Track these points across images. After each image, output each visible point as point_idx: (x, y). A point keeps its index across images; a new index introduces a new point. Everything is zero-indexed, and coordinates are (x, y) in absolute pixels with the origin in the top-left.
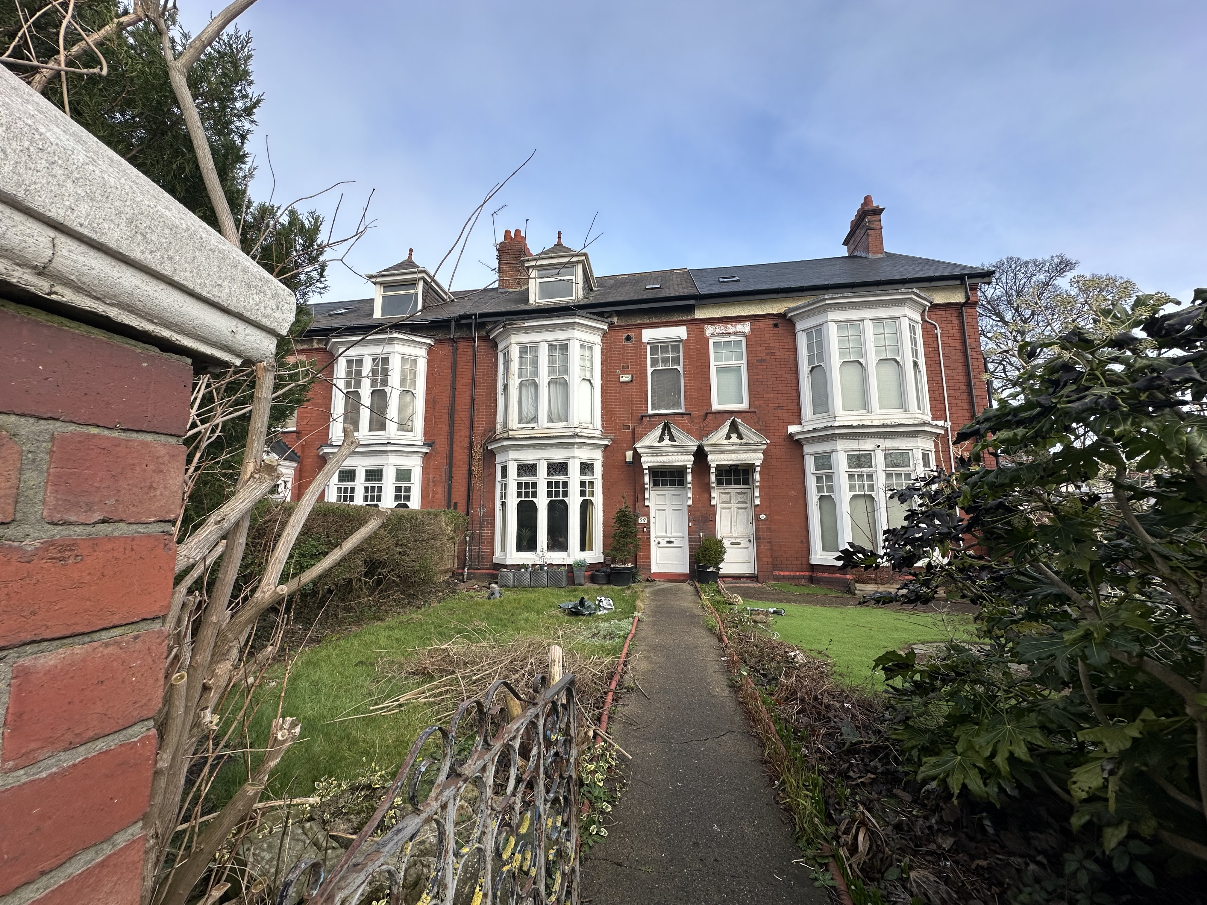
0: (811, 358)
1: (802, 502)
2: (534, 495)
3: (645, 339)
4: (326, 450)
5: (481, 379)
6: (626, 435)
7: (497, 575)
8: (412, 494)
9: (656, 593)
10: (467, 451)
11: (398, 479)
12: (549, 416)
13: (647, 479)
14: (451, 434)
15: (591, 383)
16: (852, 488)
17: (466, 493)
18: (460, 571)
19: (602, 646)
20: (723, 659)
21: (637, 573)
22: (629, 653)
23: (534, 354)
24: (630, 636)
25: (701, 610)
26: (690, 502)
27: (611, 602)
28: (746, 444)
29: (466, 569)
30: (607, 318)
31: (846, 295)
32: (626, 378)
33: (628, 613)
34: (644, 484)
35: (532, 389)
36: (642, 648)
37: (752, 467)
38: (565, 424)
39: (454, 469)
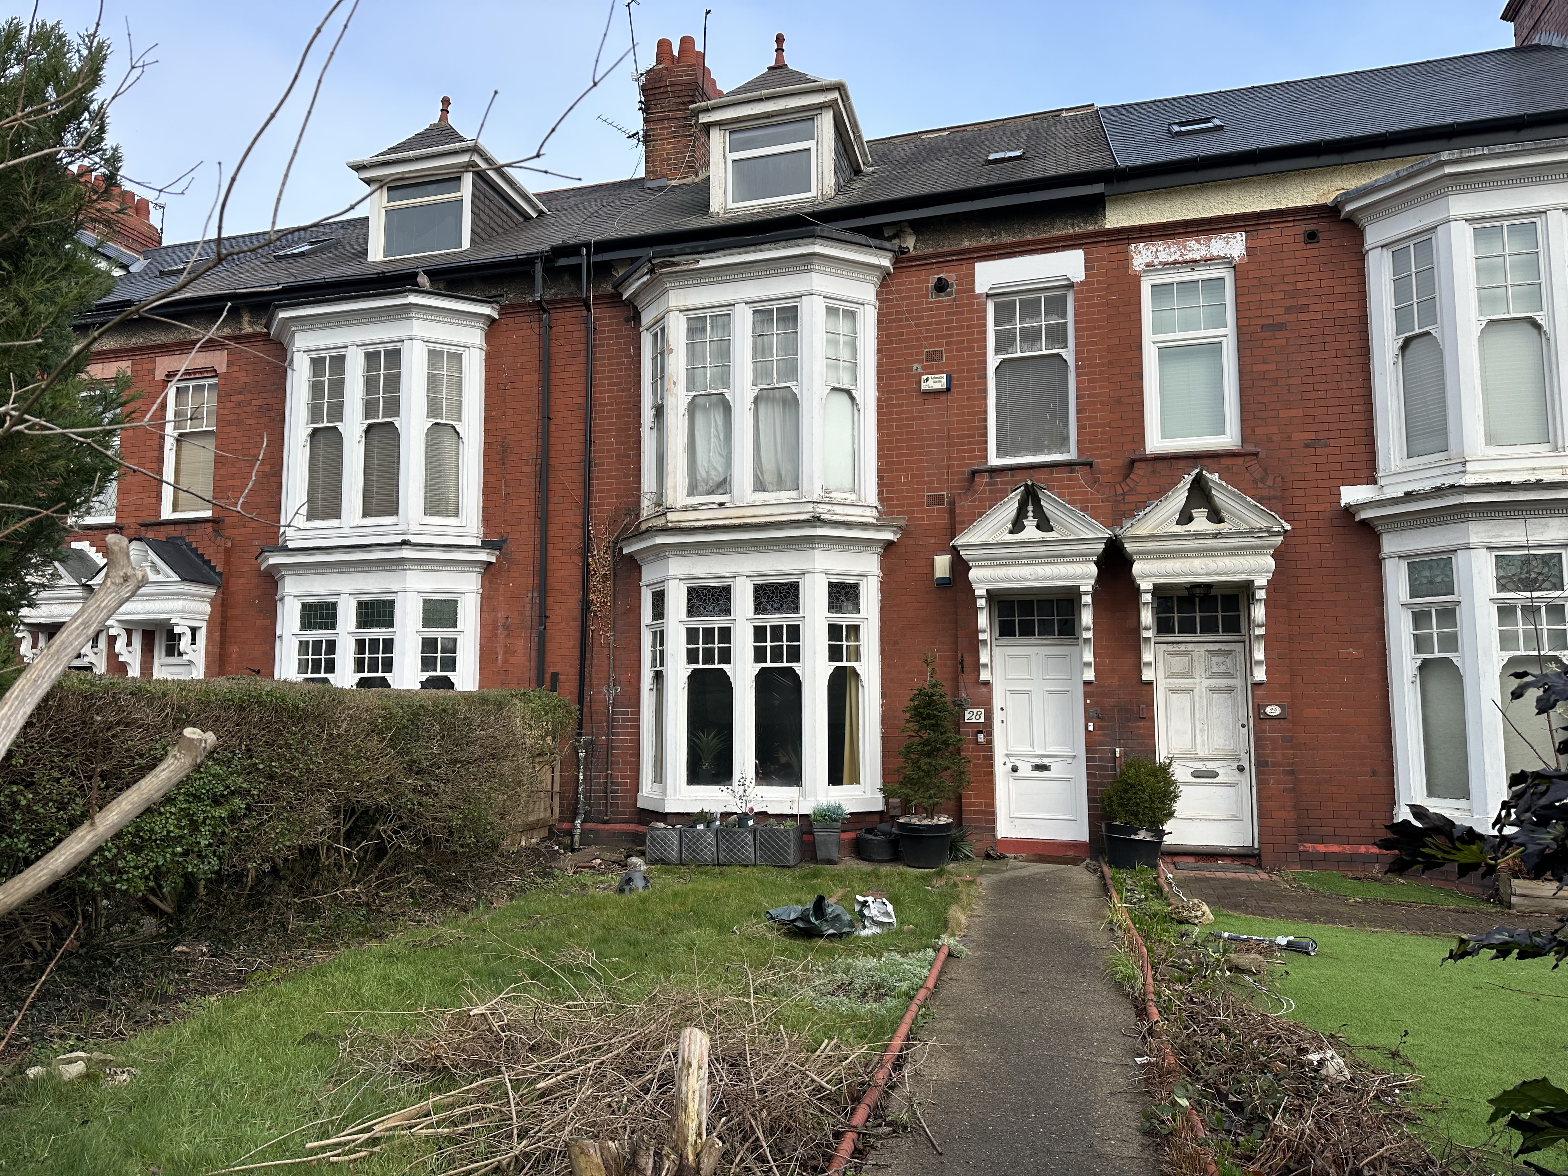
0: (1402, 316)
1: (1375, 676)
2: (725, 656)
3: (981, 287)
4: (272, 561)
5: (604, 394)
6: (936, 517)
7: (645, 835)
8: (460, 655)
9: (1005, 888)
10: (577, 559)
11: (428, 622)
12: (756, 476)
13: (983, 620)
14: (543, 519)
15: (853, 399)
16: (1507, 640)
17: (577, 652)
18: (565, 826)
19: (854, 1016)
20: (1138, 1060)
21: (962, 839)
22: (911, 1037)
23: (720, 335)
24: (922, 994)
25: (1106, 936)
26: (1089, 675)
27: (890, 908)
28: (1230, 535)
29: (578, 822)
30: (889, 239)
31: (1498, 149)
32: (935, 382)
33: (929, 935)
34: (977, 632)
35: (718, 417)
36: (947, 1024)
37: (1246, 589)
38: (793, 494)
39: (550, 600)
